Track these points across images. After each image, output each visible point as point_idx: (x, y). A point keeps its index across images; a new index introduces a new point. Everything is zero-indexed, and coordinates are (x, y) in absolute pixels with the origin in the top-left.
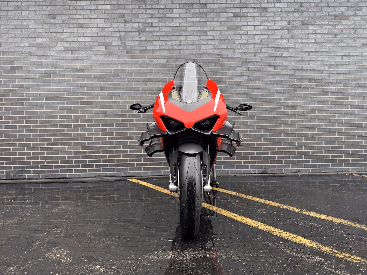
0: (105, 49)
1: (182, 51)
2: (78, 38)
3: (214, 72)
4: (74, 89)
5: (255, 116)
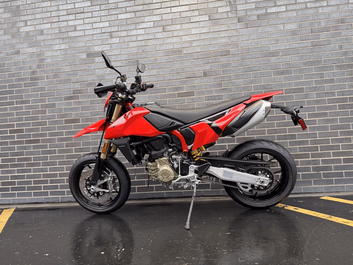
0: (209, 18)
1: (320, 10)
2: (172, 8)
4: (169, 77)
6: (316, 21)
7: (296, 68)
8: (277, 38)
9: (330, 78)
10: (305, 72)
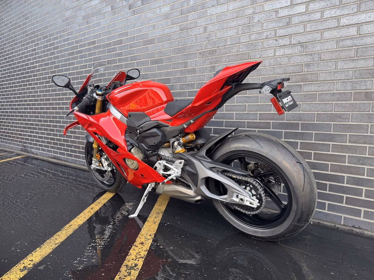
0: (111, 8)
9: (192, 68)
10: (173, 61)
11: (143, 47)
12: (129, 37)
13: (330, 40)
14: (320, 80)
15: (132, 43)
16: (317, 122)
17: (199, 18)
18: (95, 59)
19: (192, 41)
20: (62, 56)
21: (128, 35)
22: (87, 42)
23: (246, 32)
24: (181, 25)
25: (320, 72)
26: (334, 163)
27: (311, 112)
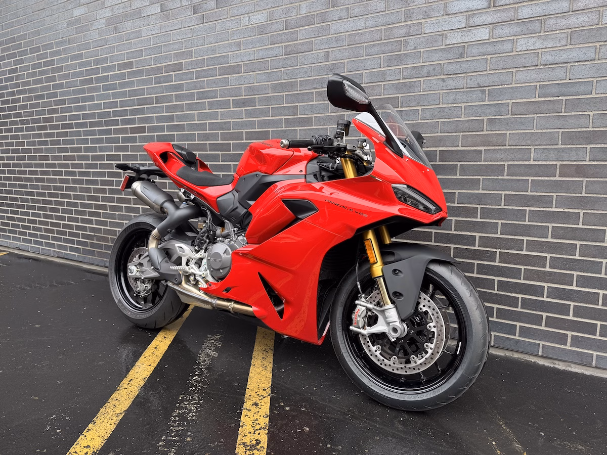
0: (161, 9)
3: (383, 28)
4: (121, 103)
5: (506, 164)
6: (294, 4)
7: (262, 96)
8: (240, 40)
9: (306, 116)
10: (273, 103)
11: (220, 77)
12: (194, 59)
13: (526, 84)
14: (511, 144)
15: (200, 69)
16: (506, 207)
17: (317, 36)
18: (133, 93)
19: (306, 73)
20: (69, 85)
21: (192, 55)
22: (116, 63)
23: (395, 64)
24: (286, 46)
25: (511, 132)
26: (529, 268)
27: (495, 192)
